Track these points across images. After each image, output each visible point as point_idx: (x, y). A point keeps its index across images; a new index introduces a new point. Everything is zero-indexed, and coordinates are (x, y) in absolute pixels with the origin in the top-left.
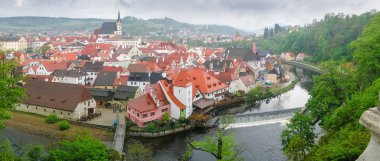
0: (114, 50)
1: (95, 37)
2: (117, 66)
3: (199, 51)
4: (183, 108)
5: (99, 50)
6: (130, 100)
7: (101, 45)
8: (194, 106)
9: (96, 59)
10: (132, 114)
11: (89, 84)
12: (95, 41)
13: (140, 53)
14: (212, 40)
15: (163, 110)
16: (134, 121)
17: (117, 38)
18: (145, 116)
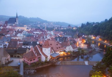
0: (15, 32)
1: (6, 25)
2: (17, 39)
3: (52, 33)
4: (46, 57)
5: (8, 32)
6: (24, 54)
7: (9, 29)
8: (51, 56)
9: (7, 35)
10: (25, 60)
11: (5, 47)
12: (6, 27)
13: (27, 33)
14: (58, 28)
15: (38, 58)
16: (26, 63)
17: (16, 26)
18: (31, 60)
